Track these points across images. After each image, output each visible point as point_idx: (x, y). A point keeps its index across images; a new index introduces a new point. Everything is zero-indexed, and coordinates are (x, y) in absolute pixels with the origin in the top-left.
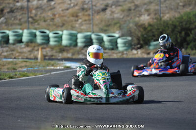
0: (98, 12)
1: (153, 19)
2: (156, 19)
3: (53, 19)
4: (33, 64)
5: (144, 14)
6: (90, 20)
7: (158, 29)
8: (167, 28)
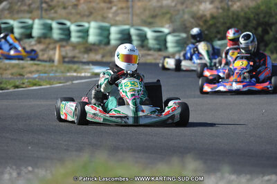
1: (218, 8)
2: (223, 9)
3: (75, 6)
4: (47, 68)
5: (205, 2)
6: (128, 8)
7: (225, 23)
8: (237, 22)
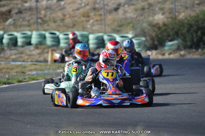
0: (110, 12)
1: (167, 18)
2: (172, 18)
3: (63, 20)
4: (43, 67)
5: (159, 14)
6: (101, 20)
7: (174, 29)
8: (182, 28)
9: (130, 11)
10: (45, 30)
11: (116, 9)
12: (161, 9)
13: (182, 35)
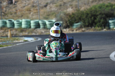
0: (42, 8)
1: (75, 10)
2: (77, 10)
3: (16, 13)
4: (5, 40)
5: (69, 8)
6: (37, 13)
7: (78, 16)
8: (83, 15)
9: (53, 7)
10: (6, 19)
11: (46, 6)
12: (71, 5)
13: (83, 19)
